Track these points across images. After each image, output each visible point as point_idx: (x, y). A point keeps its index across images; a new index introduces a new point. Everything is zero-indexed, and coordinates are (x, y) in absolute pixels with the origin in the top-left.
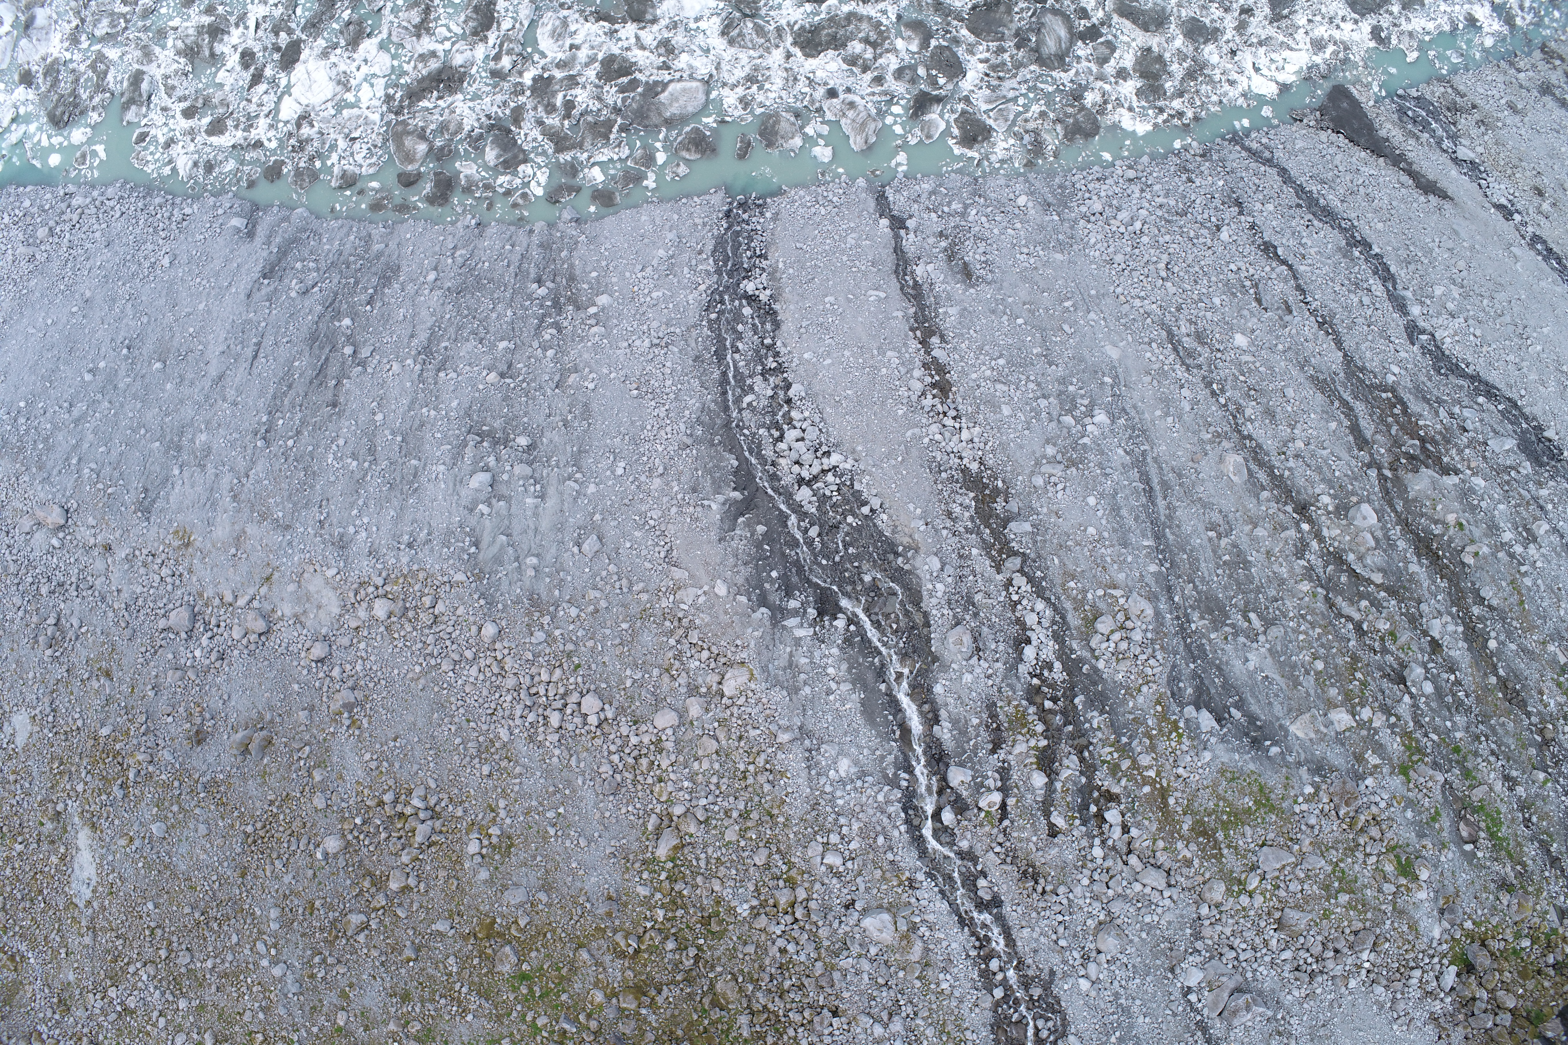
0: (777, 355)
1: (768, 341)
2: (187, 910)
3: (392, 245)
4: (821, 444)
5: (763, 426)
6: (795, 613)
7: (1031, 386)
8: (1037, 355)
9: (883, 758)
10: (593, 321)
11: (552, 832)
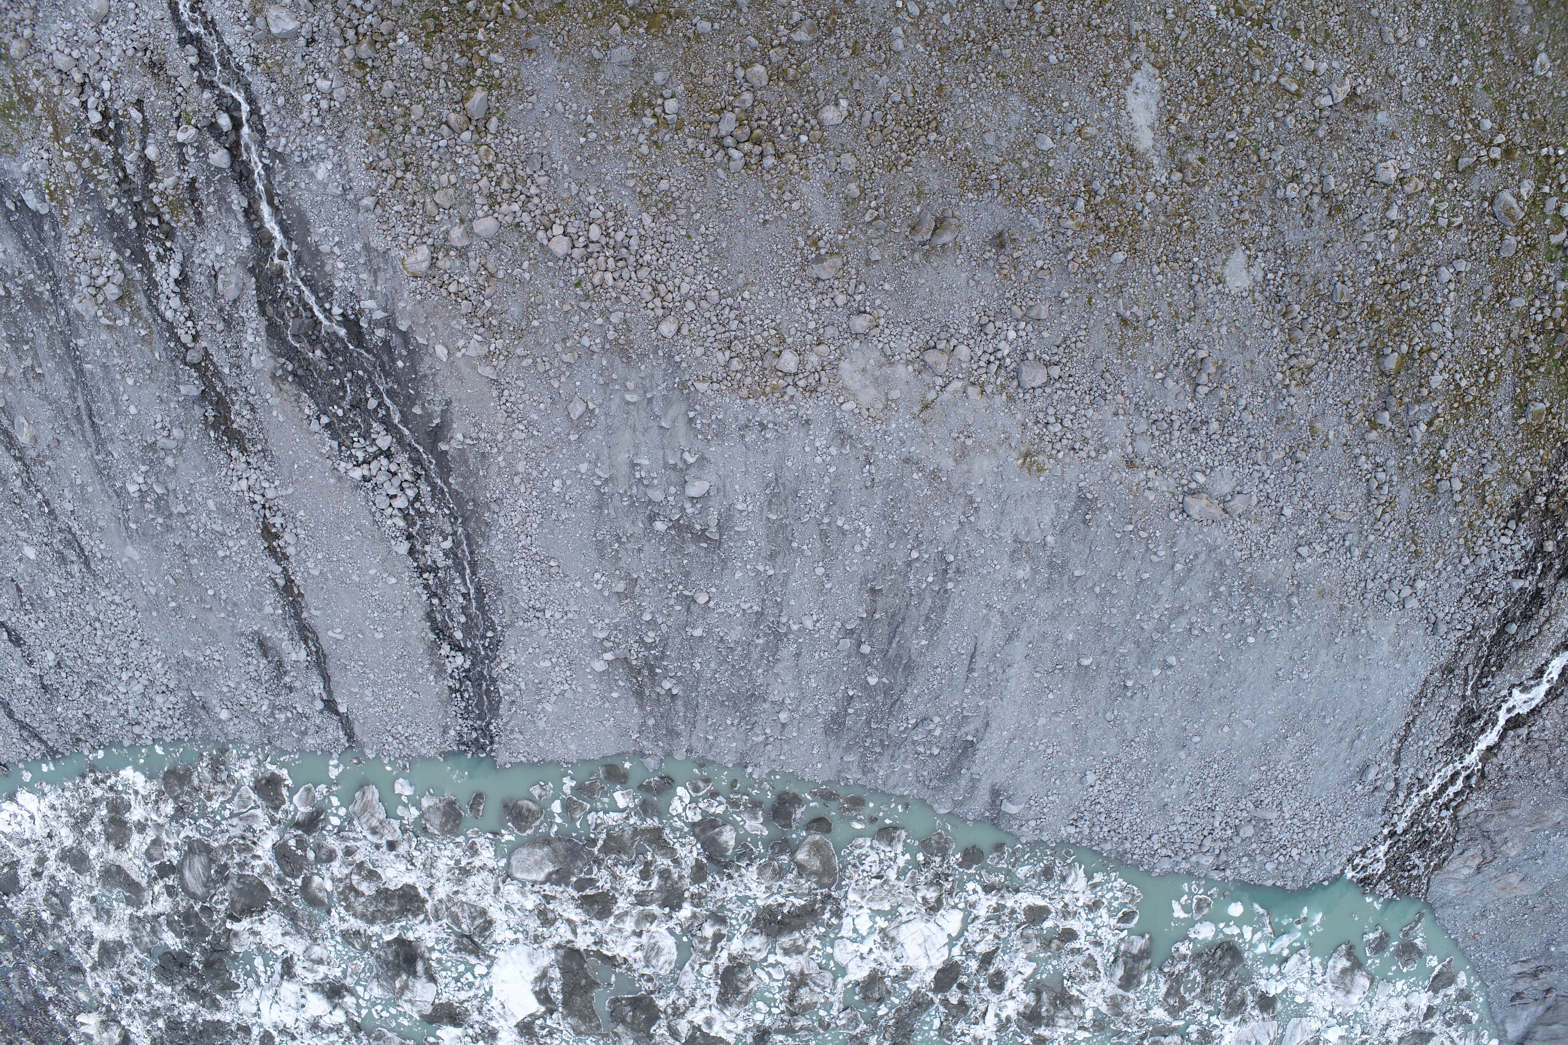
0: (426, 587)
1: (435, 601)
2: (1007, 52)
3: (836, 758)
4: (373, 490)
5: (432, 516)
6: (378, 324)
7: (194, 527)
8: (193, 557)
9: (287, 178)
10: (609, 644)
11: (590, 117)
